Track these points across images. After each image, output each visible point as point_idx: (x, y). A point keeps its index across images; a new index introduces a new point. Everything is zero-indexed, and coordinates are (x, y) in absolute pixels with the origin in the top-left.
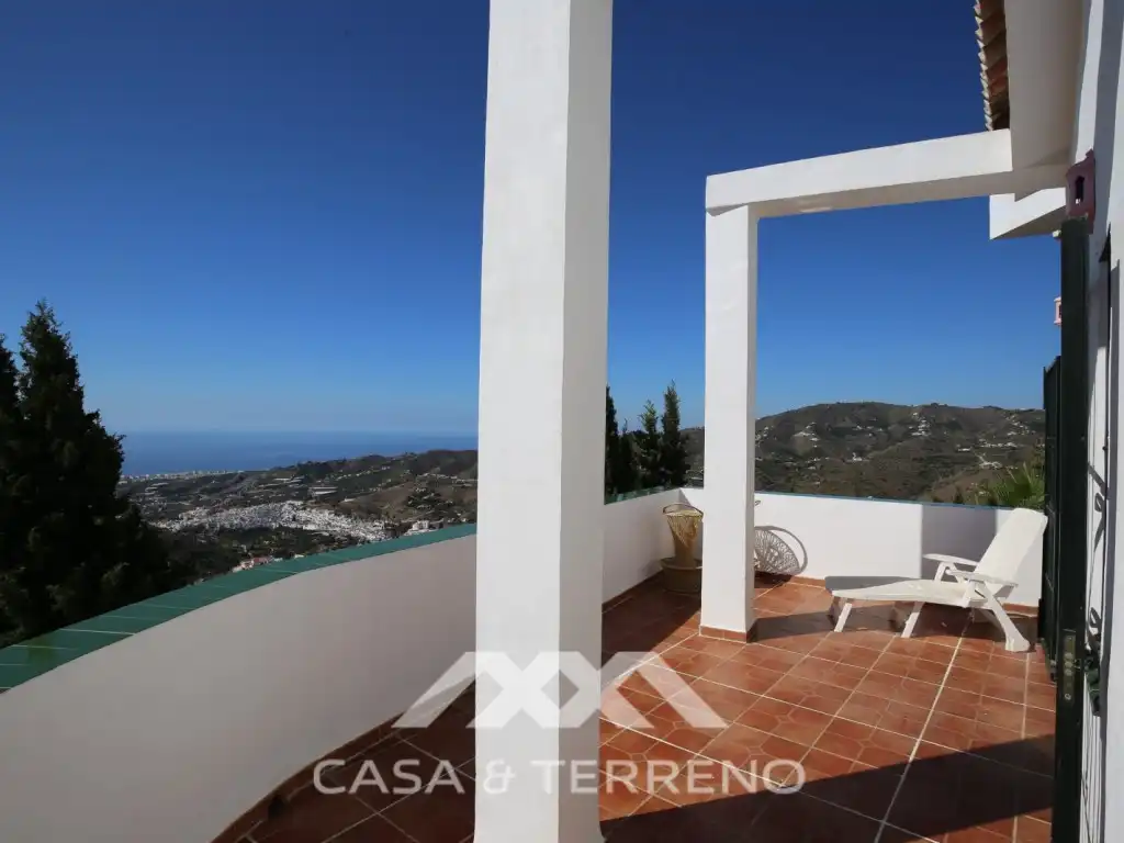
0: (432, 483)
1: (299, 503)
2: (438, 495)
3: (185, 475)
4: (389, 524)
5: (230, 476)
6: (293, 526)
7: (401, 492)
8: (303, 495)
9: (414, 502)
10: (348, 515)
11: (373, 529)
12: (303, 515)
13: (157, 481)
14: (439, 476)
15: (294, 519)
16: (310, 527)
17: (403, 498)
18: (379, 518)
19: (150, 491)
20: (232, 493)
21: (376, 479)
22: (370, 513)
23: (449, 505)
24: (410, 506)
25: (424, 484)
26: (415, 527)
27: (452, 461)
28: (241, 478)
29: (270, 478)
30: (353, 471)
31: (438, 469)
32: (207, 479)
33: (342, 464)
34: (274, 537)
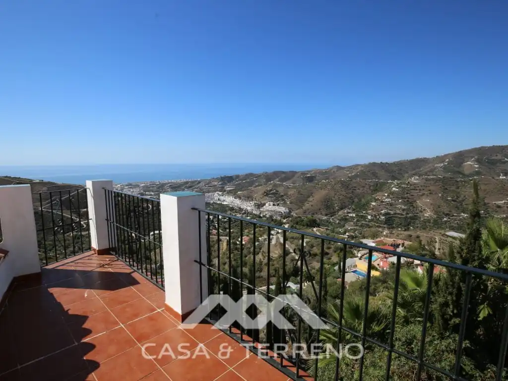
0: (275, 185)
1: (220, 193)
2: (278, 191)
3: (178, 181)
4: (256, 203)
5: (196, 181)
6: (219, 202)
7: (261, 189)
8: (222, 190)
9: (267, 194)
10: (240, 198)
11: (250, 205)
12: (222, 198)
13: (169, 183)
14: (278, 183)
15: (219, 200)
16: (225, 203)
17: (263, 191)
18: (252, 200)
19: (167, 187)
20: (196, 188)
21: (251, 183)
22: (249, 198)
23: (282, 196)
24: (265, 196)
25: (271, 186)
26: (267, 205)
27: (283, 175)
28: (199, 182)
29: (210, 182)
30: (242, 180)
31: (278, 179)
32: (187, 183)
33: (238, 176)
34: (212, 206)
